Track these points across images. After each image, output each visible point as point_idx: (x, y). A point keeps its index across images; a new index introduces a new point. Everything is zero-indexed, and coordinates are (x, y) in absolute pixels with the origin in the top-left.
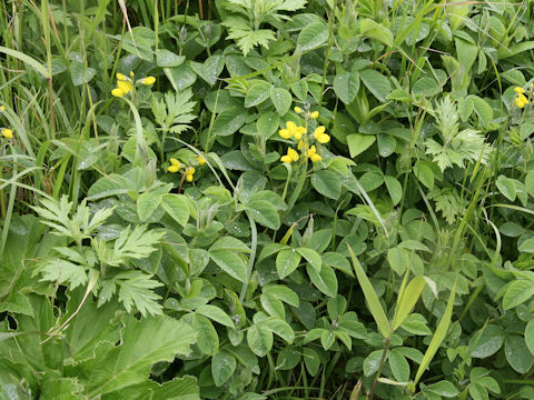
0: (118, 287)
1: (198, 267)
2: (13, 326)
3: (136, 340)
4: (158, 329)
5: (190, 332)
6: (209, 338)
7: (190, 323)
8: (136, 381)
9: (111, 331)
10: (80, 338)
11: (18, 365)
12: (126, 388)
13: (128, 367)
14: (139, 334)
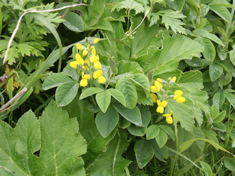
0: (161, 17)
1: (202, 13)
2: (101, 37)
3: (170, 48)
4: (181, 44)
5: (199, 47)
6: (210, 51)
7: (199, 42)
8: (170, 70)
9: (156, 41)
10: (138, 46)
11: (105, 57)
12: (164, 73)
13: (165, 62)
14: (171, 45)
